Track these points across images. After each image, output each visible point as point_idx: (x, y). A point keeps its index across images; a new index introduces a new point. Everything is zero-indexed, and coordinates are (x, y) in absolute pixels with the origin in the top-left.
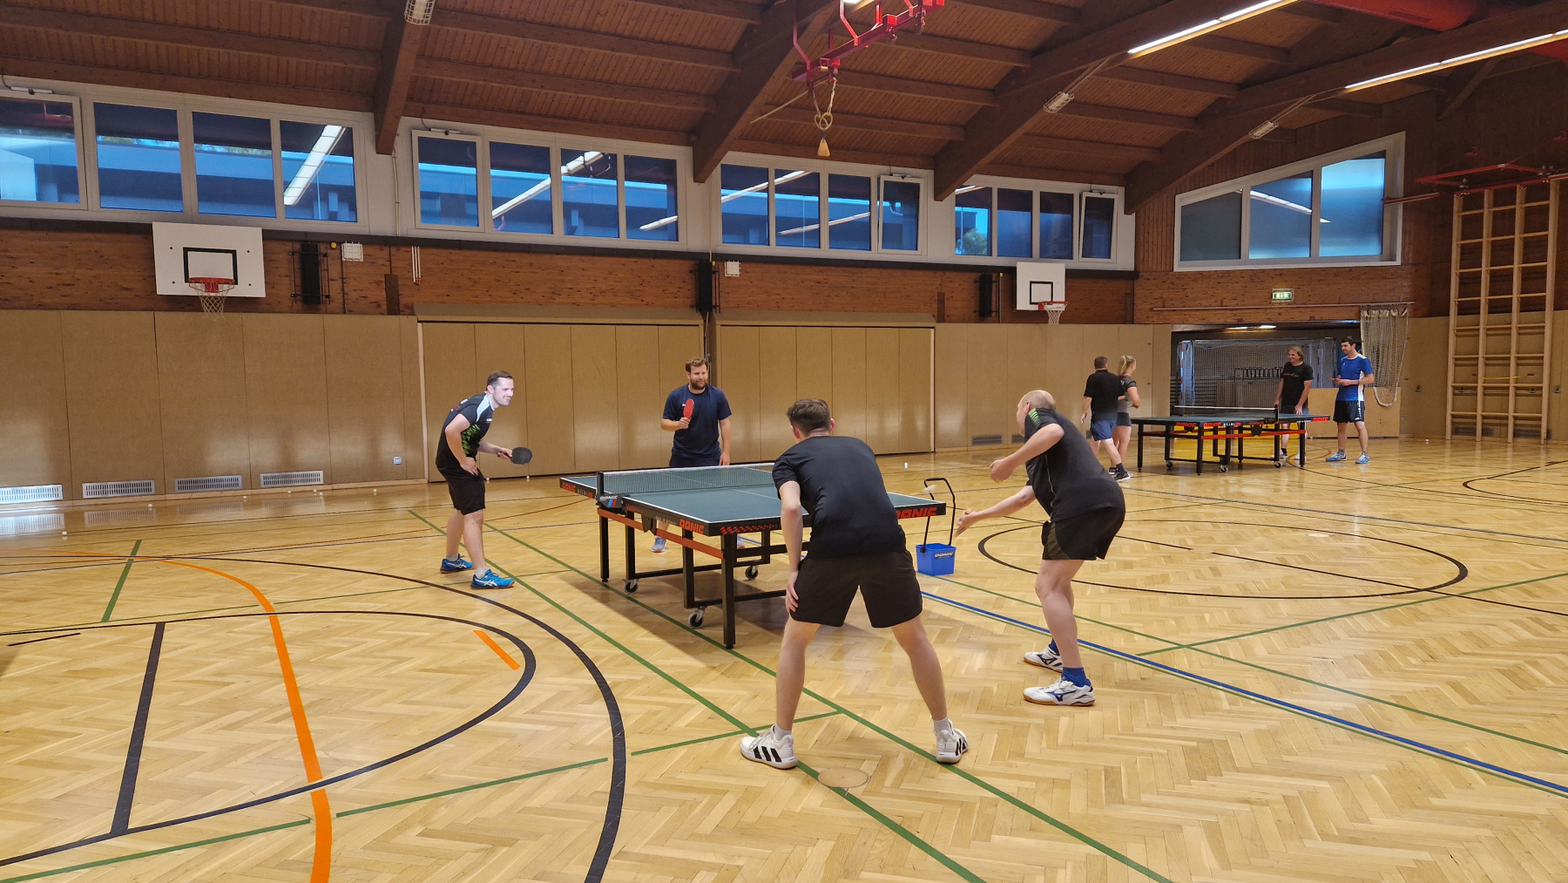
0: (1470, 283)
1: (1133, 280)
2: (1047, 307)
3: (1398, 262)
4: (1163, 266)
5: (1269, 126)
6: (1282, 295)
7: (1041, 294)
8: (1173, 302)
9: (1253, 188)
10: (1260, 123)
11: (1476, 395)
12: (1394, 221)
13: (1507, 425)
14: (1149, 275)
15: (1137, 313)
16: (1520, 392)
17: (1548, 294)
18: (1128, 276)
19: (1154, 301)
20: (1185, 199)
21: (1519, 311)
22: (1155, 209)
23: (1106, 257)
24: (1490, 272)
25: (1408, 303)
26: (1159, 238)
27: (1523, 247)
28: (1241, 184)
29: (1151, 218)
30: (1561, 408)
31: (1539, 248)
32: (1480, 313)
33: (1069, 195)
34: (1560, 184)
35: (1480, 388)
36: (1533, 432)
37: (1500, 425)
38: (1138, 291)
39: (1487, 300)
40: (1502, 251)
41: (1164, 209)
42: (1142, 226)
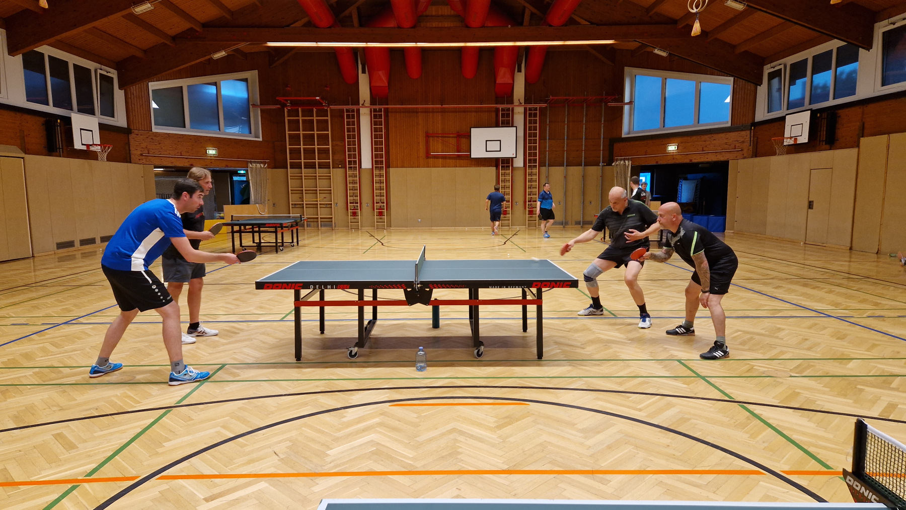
0: (296, 153)
1: (128, 134)
2: (92, 148)
3: (261, 139)
4: (146, 128)
5: (222, 54)
6: (212, 152)
7: (87, 138)
8: (153, 151)
9: (189, 86)
10: (219, 51)
11: (303, 207)
12: (256, 117)
13: (318, 222)
14: (136, 132)
15: (132, 156)
16: (321, 206)
17: (331, 161)
18: (127, 131)
19: (142, 150)
20: (153, 86)
21: (319, 168)
22: (137, 87)
23: (113, 117)
24: (304, 149)
25: (267, 161)
26: (141, 109)
27: (318, 138)
28: (184, 83)
29: (135, 95)
30: (339, 213)
31: (323, 139)
32: (301, 168)
33: (89, 71)
34: (331, 110)
35: (305, 205)
36: (328, 224)
37: (314, 222)
38: (132, 142)
39: (304, 162)
40: (309, 139)
41: (143, 90)
42: (130, 99)
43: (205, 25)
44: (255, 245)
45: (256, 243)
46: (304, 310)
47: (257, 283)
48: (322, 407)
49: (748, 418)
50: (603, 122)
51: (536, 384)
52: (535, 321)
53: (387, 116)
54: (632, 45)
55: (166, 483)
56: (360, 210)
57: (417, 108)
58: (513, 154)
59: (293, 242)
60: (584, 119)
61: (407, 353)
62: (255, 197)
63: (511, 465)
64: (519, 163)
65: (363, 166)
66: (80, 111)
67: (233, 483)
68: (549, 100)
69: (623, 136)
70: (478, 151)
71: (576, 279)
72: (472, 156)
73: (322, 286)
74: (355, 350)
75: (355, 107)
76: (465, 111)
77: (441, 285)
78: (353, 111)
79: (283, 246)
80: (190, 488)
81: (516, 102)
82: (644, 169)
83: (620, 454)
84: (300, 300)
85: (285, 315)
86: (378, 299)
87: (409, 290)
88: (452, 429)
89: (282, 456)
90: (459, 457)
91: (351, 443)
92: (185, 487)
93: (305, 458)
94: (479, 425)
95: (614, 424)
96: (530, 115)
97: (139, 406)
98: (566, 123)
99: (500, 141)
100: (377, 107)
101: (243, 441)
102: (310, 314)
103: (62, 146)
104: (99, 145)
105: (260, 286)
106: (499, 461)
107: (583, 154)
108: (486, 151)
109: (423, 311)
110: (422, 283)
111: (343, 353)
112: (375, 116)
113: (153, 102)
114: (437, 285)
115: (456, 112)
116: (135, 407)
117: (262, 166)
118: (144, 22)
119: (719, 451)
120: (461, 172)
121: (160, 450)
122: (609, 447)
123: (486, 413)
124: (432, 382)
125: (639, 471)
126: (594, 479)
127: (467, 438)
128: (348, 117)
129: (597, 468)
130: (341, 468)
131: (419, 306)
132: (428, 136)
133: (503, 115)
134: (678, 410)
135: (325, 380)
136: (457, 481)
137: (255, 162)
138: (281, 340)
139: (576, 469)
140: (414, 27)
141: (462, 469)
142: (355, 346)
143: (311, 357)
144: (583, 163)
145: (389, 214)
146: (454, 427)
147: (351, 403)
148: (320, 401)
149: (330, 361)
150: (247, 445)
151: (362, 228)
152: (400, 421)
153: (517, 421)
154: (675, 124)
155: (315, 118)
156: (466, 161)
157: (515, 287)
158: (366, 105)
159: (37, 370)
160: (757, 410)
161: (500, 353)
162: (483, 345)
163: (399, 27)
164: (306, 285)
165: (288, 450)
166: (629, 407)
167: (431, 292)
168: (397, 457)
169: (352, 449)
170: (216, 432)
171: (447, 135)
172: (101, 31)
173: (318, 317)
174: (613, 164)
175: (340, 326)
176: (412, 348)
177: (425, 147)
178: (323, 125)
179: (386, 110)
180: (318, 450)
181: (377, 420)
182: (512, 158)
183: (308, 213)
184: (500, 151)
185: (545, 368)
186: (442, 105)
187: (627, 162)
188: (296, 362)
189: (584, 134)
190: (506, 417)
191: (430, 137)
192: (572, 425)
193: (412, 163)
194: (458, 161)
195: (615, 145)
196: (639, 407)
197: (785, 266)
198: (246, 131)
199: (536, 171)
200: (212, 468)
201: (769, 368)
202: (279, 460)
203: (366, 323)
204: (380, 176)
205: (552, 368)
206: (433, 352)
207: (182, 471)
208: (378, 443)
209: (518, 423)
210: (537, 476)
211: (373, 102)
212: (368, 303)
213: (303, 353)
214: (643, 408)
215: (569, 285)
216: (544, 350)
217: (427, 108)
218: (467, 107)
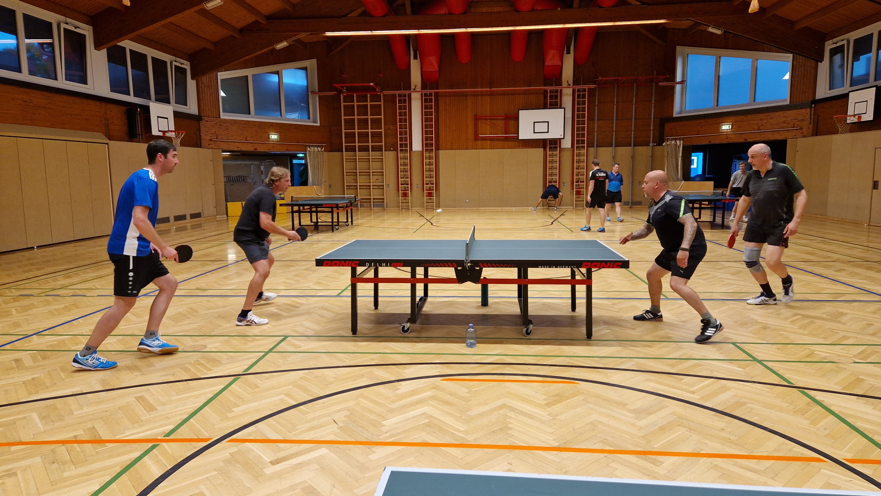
0: (350, 137)
1: (199, 121)
2: (167, 135)
3: (318, 124)
4: (215, 115)
5: (284, 44)
6: (274, 137)
7: (163, 125)
8: (222, 136)
9: (253, 75)
10: (281, 41)
11: (357, 188)
12: (315, 103)
13: (370, 202)
14: (206, 119)
15: (203, 142)
16: (374, 187)
17: (383, 144)
18: (198, 118)
19: (211, 135)
20: (222, 75)
21: (372, 151)
22: (207, 79)
23: (186, 105)
24: (358, 132)
25: (324, 145)
26: (211, 97)
27: (371, 122)
28: (249, 72)
29: (205, 84)
30: (390, 193)
31: (376, 123)
32: (356, 151)
33: (165, 62)
34: (384, 95)
35: (358, 186)
36: (380, 204)
37: (367, 202)
38: (202, 128)
39: (358, 145)
40: (363, 123)
41: (212, 80)
42: (201, 89)
43: (269, 18)
44: (313, 224)
45: (314, 222)
46: (360, 286)
47: (317, 260)
48: (377, 379)
49: (808, 404)
50: (653, 102)
51: (586, 364)
52: (585, 301)
53: (437, 100)
54: (685, 23)
55: (236, 446)
56: (411, 191)
57: (466, 92)
58: (561, 135)
59: (347, 221)
60: (634, 99)
61: (458, 329)
62: (312, 179)
63: (561, 443)
64: (567, 144)
65: (414, 149)
66: (158, 100)
67: (296, 448)
68: (598, 81)
69: (675, 115)
70: (525, 133)
71: (627, 259)
72: (520, 138)
73: (377, 264)
74: (408, 325)
75: (406, 92)
76: (513, 93)
77: (491, 264)
78: (405, 96)
79: (338, 225)
80: (257, 451)
81: (564, 84)
82: (697, 149)
83: (674, 436)
84: (357, 277)
85: (341, 291)
86: (429, 277)
87: (459, 268)
88: (502, 405)
89: (341, 425)
90: (510, 432)
91: (404, 415)
92: (253, 450)
93: (362, 427)
94: (529, 402)
95: (667, 406)
96: (579, 96)
97: (211, 373)
98: (615, 103)
99: (548, 122)
100: (428, 91)
101: (305, 409)
102: (365, 290)
103: (141, 133)
104: (173, 131)
105: (320, 263)
106: (549, 438)
107: (633, 134)
108: (534, 133)
109: (472, 289)
110: (472, 262)
111: (396, 328)
112: (426, 101)
113: (221, 91)
114: (487, 264)
115: (505, 94)
116: (207, 374)
117: (320, 150)
118: (214, 16)
119: (777, 436)
120: (508, 154)
121: (230, 415)
122: (662, 429)
123: (535, 391)
124: (481, 358)
125: (693, 453)
126: (646, 460)
127: (517, 415)
128: (400, 101)
129: (649, 449)
130: (395, 438)
131: (469, 284)
132: (476, 118)
133: (551, 97)
134: (734, 394)
135: (380, 353)
136: (508, 456)
137: (313, 146)
138: (338, 314)
139: (627, 449)
140: (464, 13)
141: (513, 445)
142: (407, 323)
143: (367, 332)
144: (632, 144)
145: (438, 196)
146: (505, 403)
147: (405, 377)
148: (375, 373)
149: (384, 336)
150: (308, 413)
151: (412, 208)
152: (451, 395)
153: (566, 400)
154: (729, 102)
155: (369, 103)
156: (514, 142)
157: (565, 267)
158: (417, 90)
159: (121, 337)
160: (819, 396)
161: (549, 332)
162: (532, 324)
163: (450, 14)
164: (362, 263)
165: (346, 419)
166: (682, 389)
167: (480, 271)
168: (449, 430)
169: (406, 420)
170: (280, 400)
171: (495, 118)
172: (176, 25)
173: (372, 293)
174: (663, 144)
175: (392, 302)
176: (462, 325)
177: (473, 129)
178: (376, 110)
179: (437, 94)
180: (374, 420)
181: (429, 393)
182: (560, 139)
183: (361, 194)
184: (548, 132)
185: (595, 348)
186: (491, 88)
187: (678, 142)
188: (352, 335)
189: (634, 114)
190: (557, 395)
191: (479, 119)
192: (622, 405)
193: (461, 146)
194: (506, 142)
195: (666, 124)
196: (692, 389)
197: (848, 249)
198: (306, 117)
199: (584, 151)
200: (278, 434)
201: (832, 353)
202: (338, 428)
203: (418, 299)
204: (430, 158)
205: (602, 347)
206: (483, 330)
207: (250, 435)
208: (431, 416)
209: (568, 401)
210: (588, 454)
211: (424, 86)
212: (420, 281)
213: (358, 328)
214: (695, 390)
215: (619, 266)
216: (593, 330)
217: (476, 91)
218: (516, 90)
